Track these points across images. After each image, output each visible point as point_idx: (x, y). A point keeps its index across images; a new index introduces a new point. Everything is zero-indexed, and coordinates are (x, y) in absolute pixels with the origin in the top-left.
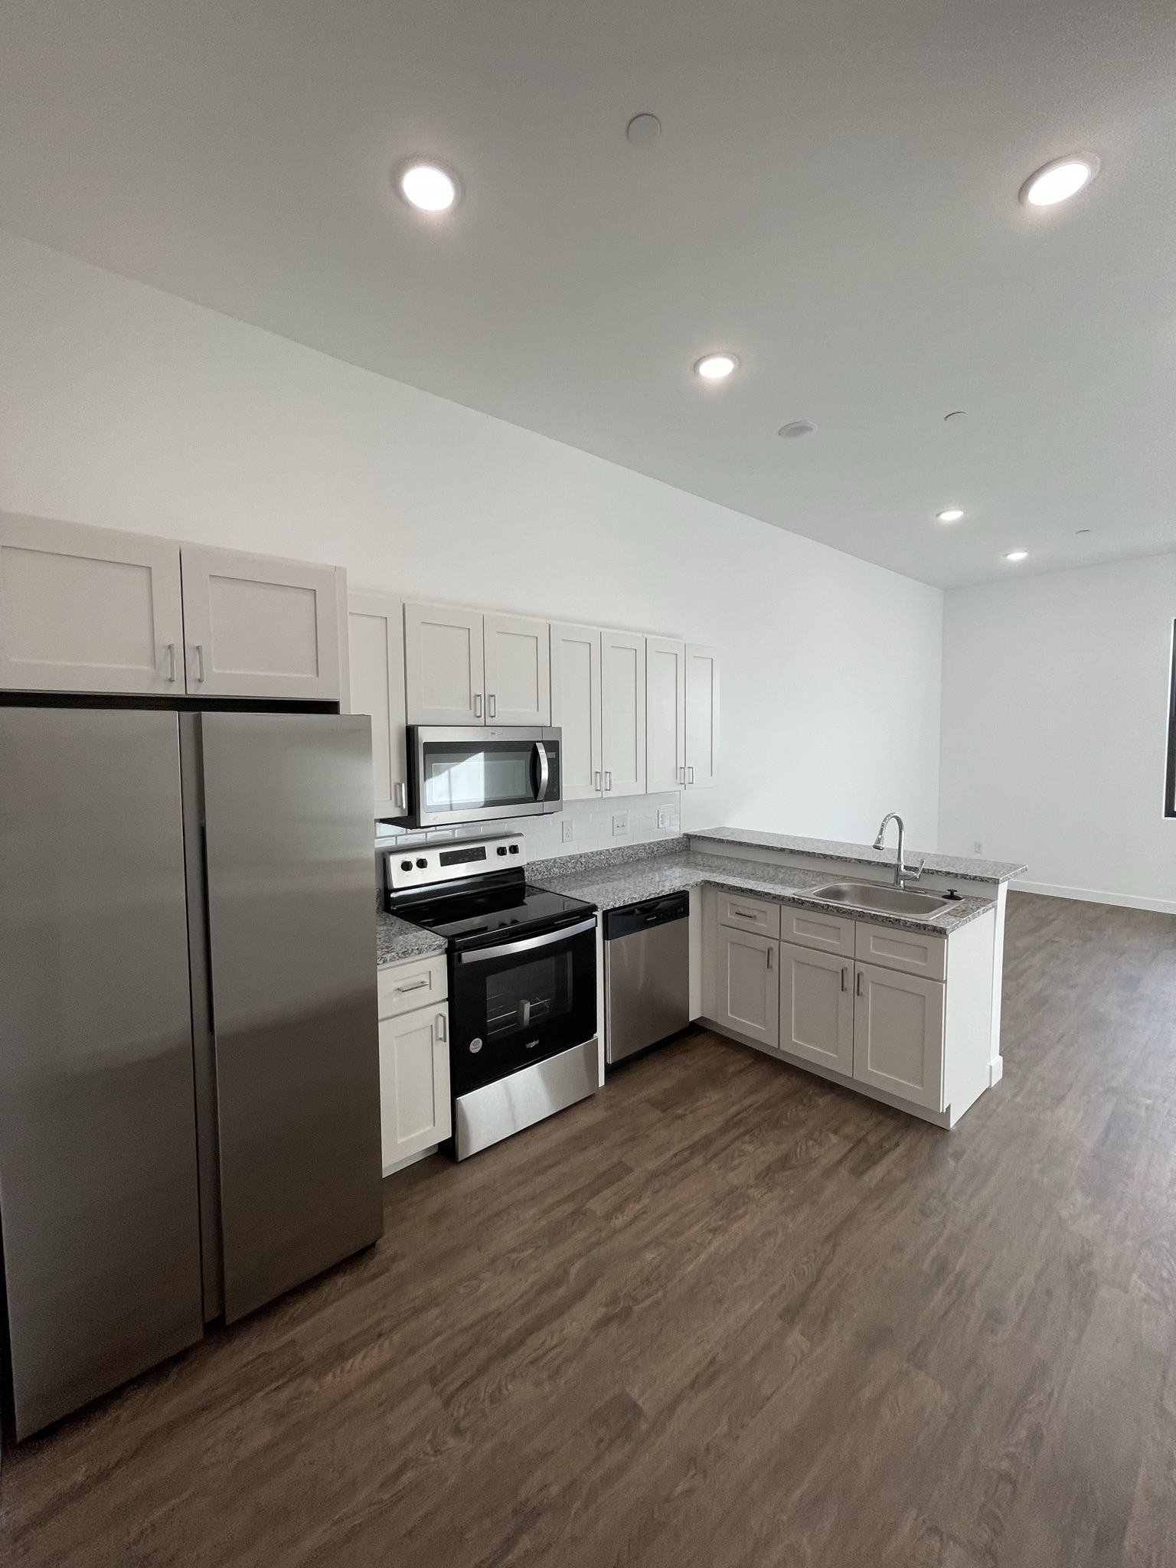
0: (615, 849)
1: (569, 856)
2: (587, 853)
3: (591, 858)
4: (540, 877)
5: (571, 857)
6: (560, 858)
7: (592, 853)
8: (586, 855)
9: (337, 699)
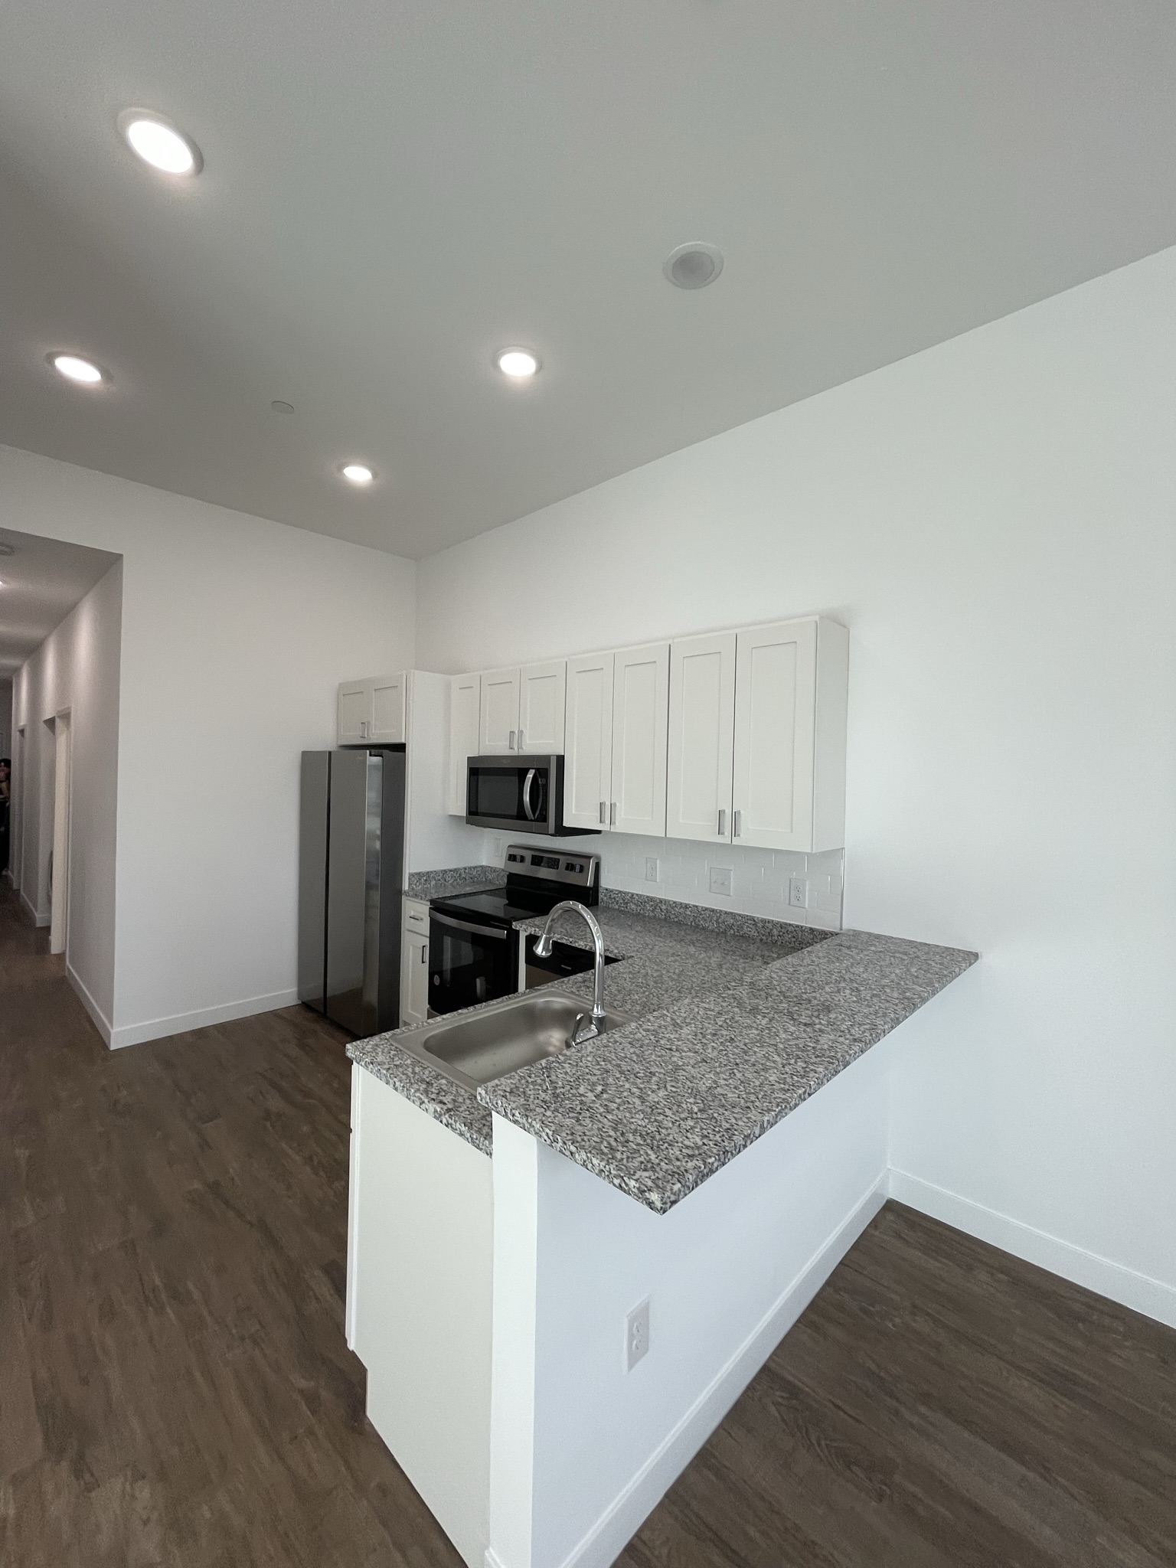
1: (648, 897)
9: (403, 741)
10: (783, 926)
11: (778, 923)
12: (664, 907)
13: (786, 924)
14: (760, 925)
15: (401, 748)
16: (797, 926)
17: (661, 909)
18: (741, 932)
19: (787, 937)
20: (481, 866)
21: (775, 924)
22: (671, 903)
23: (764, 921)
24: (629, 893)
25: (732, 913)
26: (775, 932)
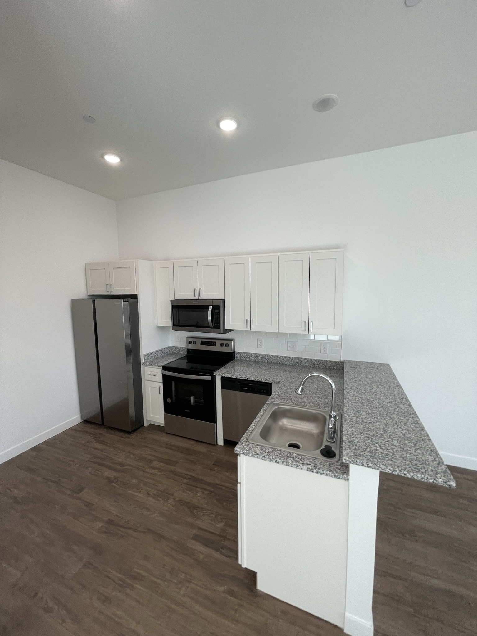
0: (286, 357)
1: (259, 354)
2: (269, 355)
3: (271, 358)
4: (244, 359)
5: (261, 355)
6: (254, 354)
7: (272, 355)
8: (268, 355)
9: (136, 294)
10: (319, 361)
11: (317, 360)
12: (267, 358)
13: (320, 360)
14: (310, 361)
15: (135, 297)
16: (325, 360)
17: (266, 359)
18: (302, 365)
19: (320, 365)
20: (170, 347)
21: (316, 360)
22: (270, 356)
23: (311, 360)
24: (250, 353)
25: (297, 358)
26: (316, 363)
